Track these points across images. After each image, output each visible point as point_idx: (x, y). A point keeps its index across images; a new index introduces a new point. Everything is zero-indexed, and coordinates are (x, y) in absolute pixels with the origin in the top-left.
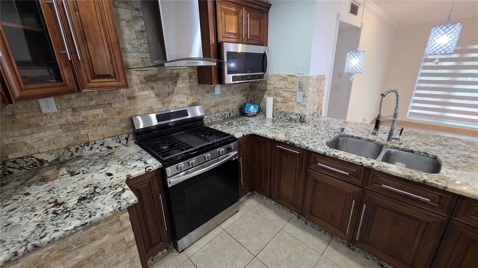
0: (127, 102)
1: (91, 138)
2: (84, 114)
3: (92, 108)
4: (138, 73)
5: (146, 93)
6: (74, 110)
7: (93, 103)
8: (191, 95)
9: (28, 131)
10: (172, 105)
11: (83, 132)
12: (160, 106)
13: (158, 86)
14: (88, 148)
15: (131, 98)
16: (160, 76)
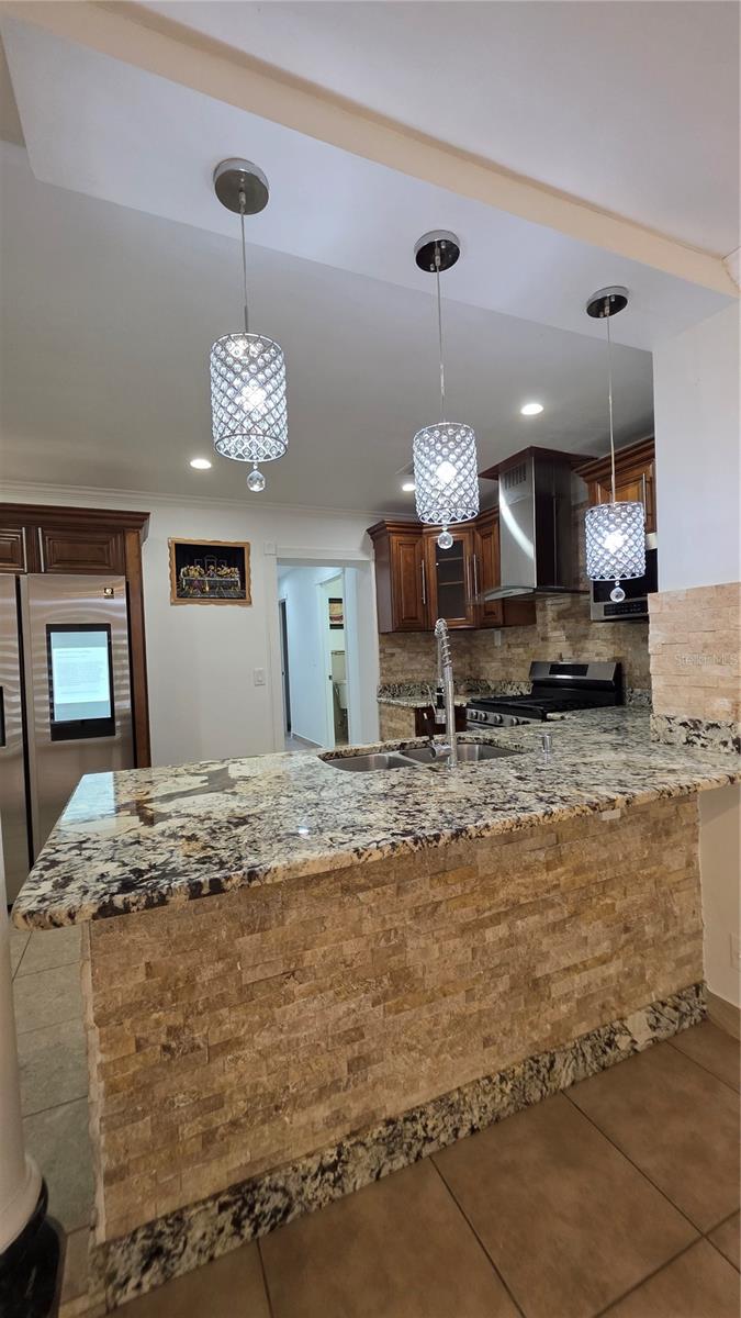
0: (541, 643)
1: (514, 679)
2: (514, 650)
3: (518, 646)
4: (553, 608)
5: (557, 634)
6: (509, 646)
7: (519, 640)
8: (614, 643)
9: (489, 659)
10: (585, 655)
11: (511, 669)
12: (570, 654)
13: (570, 624)
14: (510, 687)
15: (545, 639)
16: (573, 611)
